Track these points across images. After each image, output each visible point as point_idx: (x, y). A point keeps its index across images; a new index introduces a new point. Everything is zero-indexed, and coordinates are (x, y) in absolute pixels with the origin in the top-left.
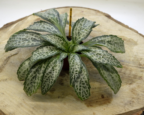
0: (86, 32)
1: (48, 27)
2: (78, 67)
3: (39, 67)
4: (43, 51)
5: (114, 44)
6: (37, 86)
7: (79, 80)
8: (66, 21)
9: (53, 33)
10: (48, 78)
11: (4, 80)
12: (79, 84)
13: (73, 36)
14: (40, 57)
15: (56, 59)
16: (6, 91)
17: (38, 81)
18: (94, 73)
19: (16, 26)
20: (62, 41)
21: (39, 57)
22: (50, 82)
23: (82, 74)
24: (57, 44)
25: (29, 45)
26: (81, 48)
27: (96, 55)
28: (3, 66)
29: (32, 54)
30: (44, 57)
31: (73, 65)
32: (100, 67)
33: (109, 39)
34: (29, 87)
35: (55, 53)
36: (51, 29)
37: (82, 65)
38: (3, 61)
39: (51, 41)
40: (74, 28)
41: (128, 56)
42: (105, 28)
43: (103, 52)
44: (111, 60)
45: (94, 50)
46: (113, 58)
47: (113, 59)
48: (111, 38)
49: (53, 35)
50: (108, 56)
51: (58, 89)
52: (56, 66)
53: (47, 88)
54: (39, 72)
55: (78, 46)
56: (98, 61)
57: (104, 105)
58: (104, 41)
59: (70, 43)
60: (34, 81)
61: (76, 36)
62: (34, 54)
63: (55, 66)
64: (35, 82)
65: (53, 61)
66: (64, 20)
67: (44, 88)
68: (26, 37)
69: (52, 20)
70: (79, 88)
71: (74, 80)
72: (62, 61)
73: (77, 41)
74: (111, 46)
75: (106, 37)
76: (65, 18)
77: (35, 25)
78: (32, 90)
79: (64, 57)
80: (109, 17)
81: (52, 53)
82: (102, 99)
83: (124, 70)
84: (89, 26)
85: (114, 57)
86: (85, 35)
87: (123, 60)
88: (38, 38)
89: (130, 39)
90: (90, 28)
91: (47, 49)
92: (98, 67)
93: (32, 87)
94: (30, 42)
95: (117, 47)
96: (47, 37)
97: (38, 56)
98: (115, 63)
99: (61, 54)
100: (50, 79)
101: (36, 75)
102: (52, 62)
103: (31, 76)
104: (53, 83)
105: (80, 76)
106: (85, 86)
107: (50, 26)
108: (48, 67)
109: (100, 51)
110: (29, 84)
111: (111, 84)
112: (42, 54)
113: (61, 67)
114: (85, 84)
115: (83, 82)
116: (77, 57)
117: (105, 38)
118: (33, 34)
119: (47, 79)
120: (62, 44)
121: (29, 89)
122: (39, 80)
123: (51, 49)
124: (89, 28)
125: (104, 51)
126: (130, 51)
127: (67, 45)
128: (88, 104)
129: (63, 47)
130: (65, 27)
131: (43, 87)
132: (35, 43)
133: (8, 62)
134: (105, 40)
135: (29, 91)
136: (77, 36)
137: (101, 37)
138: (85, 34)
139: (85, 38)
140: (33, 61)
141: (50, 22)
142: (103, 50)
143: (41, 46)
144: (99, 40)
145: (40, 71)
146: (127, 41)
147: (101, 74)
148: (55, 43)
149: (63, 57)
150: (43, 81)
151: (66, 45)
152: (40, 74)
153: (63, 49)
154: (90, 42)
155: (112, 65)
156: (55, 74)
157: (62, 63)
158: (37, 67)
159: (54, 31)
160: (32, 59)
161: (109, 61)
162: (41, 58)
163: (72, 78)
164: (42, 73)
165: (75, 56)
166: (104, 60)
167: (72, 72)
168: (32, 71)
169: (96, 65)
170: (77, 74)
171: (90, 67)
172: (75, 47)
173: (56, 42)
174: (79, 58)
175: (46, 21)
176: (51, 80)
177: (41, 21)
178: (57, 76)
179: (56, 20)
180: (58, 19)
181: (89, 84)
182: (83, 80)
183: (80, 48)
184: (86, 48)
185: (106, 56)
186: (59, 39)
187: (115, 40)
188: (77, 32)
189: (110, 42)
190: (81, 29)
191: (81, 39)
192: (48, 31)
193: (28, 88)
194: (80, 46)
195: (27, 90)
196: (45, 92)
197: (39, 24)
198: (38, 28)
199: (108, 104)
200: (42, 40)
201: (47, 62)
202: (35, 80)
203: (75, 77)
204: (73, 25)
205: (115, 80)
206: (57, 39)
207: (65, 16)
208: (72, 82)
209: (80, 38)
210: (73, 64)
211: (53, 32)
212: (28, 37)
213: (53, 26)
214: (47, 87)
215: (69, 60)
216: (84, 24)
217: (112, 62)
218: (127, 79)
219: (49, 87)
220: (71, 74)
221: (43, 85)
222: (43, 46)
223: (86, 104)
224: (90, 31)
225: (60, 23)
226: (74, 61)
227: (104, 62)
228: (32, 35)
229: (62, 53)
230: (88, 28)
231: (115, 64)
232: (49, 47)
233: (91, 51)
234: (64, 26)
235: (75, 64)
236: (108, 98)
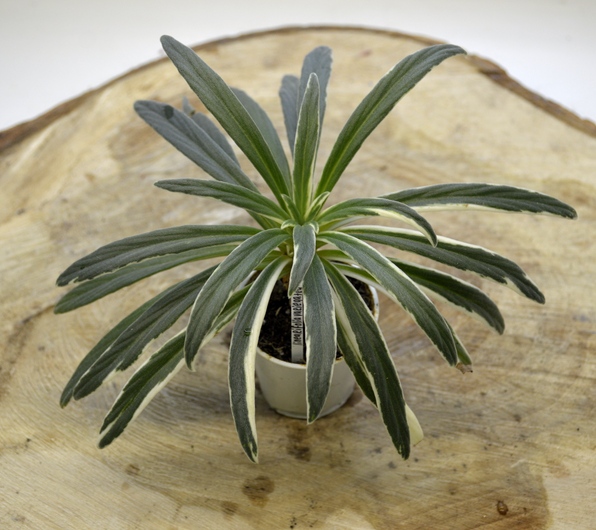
11: (15, 447)
16: (32, 506)
19: (41, 148)
28: (3, 371)
42: (483, 140)
51: (286, 479)
82: (499, 519)
83: (593, 367)
87: (585, 311)
133: (26, 350)
236: (528, 515)
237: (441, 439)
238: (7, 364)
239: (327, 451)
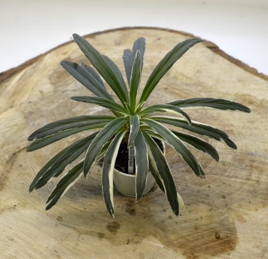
11: (9, 209)
16: (17, 234)
28: (4, 176)
38: (2, 164)
41: (262, 142)
42: (208, 77)
51: (125, 223)
57: (221, 255)
80: (214, 48)
82: (216, 241)
83: (256, 175)
87: (253, 151)
89: (263, 100)
126: (266, 130)
128: (189, 255)
133: (14, 167)
146: (258, 107)
199: (229, 251)
218: (263, 193)
223: (184, 254)
236: (228, 239)
237: (191, 206)
238: (6, 172)
239: (143, 211)
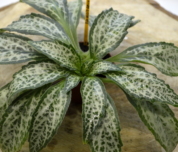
0: (116, 36)
1: (45, 25)
2: (99, 104)
3: (25, 103)
4: (33, 72)
5: (168, 60)
6: (22, 140)
7: (101, 130)
8: (78, 15)
9: (53, 37)
10: (42, 125)
12: (101, 138)
13: (92, 44)
14: (28, 84)
15: (58, 88)
17: (23, 129)
18: (129, 111)
20: (71, 54)
21: (25, 84)
22: (46, 133)
23: (106, 119)
24: (61, 58)
25: (7, 60)
26: (106, 67)
27: (134, 82)
29: (14, 78)
30: (35, 85)
31: (89, 100)
32: (142, 104)
33: (159, 49)
34: (7, 139)
35: (56, 76)
36: (51, 31)
37: (108, 101)
39: (49, 53)
40: (93, 29)
43: (147, 77)
44: (162, 92)
45: (130, 72)
46: (166, 88)
47: (167, 90)
48: (163, 48)
49: (53, 42)
50: (157, 85)
52: (57, 102)
53: (40, 144)
54: (25, 112)
55: (99, 63)
56: (138, 93)
58: (150, 54)
59: (85, 57)
60: (16, 129)
61: (97, 44)
62: (16, 78)
63: (55, 102)
64: (18, 132)
65: (51, 92)
66: (76, 12)
67: (34, 144)
68: (3, 44)
69: (54, 13)
70: (100, 146)
71: (91, 131)
72: (68, 93)
73: (98, 54)
74: (162, 64)
75: (152, 46)
76: (78, 9)
77: (22, 22)
78: (13, 146)
79: (73, 86)
80: (156, 5)
81: (51, 76)
84: (121, 25)
85: (168, 86)
86: (114, 42)
88: (25, 47)
90: (123, 28)
91: (41, 68)
92: (137, 104)
93: (12, 140)
94: (10, 55)
95: (173, 66)
96: (41, 46)
97: (24, 82)
98: (170, 98)
99: (68, 79)
100: (45, 128)
101: (20, 118)
102: (51, 94)
103: (11, 120)
104: (50, 136)
105: (102, 123)
106: (111, 142)
107: (49, 24)
108: (42, 105)
109: (141, 74)
110: (8, 133)
111: (161, 138)
112: (31, 78)
113: (66, 106)
114: (113, 138)
115: (107, 134)
116: (99, 85)
117: (150, 48)
118: (16, 39)
119: (39, 128)
120: (70, 59)
121: (7, 143)
122: (25, 127)
123: (48, 69)
124: (121, 29)
125: (150, 73)
127: (80, 61)
129: (71, 64)
130: (77, 26)
131: (32, 141)
132: (19, 57)
134: (150, 51)
135: (6, 147)
136: (100, 43)
137: (143, 46)
138: (113, 39)
139: (115, 47)
140: (14, 91)
141: (50, 16)
142: (147, 72)
143: (30, 63)
144: (140, 52)
145: (28, 110)
147: (143, 118)
148: (57, 57)
149: (70, 85)
150: (32, 131)
151: (78, 62)
152: (27, 116)
153: (71, 69)
154: (123, 56)
155: (164, 102)
156: (54, 117)
157: (70, 96)
158: (22, 103)
159: (56, 33)
160: (13, 87)
161: (158, 95)
162: (28, 86)
163: (88, 126)
164: (31, 115)
165: (94, 82)
166: (150, 92)
167: (88, 115)
168: (13, 110)
169: (134, 100)
170: (96, 120)
171: (122, 100)
172: (95, 65)
173: (60, 55)
174: (102, 88)
175: (42, 14)
176: (47, 130)
177: (32, 14)
178: (59, 121)
179: (60, 13)
180: (64, 11)
181: (119, 139)
182: (107, 130)
183: (103, 66)
184: (114, 69)
185: (153, 85)
186: (64, 49)
187: (171, 51)
188: (100, 36)
189: (160, 56)
190: (106, 31)
191: (107, 50)
192: (45, 33)
193: (4, 141)
194: (104, 64)
195: (4, 145)
196: (36, 150)
197: (30, 19)
198: (25, 28)
200: (33, 51)
201: (41, 93)
202: (18, 127)
203: (92, 125)
204: (92, 21)
205: (168, 129)
206: (61, 50)
207: (77, 4)
208: (86, 135)
209: (103, 47)
210: (90, 98)
211: (53, 35)
212: (8, 45)
213: (55, 24)
214: (40, 142)
215: (82, 92)
216: (113, 21)
217: (165, 97)
219: (43, 141)
220: (85, 119)
221: (33, 138)
222: (34, 63)
224: (123, 35)
225: (68, 18)
226: (91, 93)
227: (149, 96)
228: (15, 41)
229: (70, 77)
230: (119, 29)
231: (170, 101)
232: (46, 65)
233: (125, 74)
234: (75, 25)
235: (94, 99)
